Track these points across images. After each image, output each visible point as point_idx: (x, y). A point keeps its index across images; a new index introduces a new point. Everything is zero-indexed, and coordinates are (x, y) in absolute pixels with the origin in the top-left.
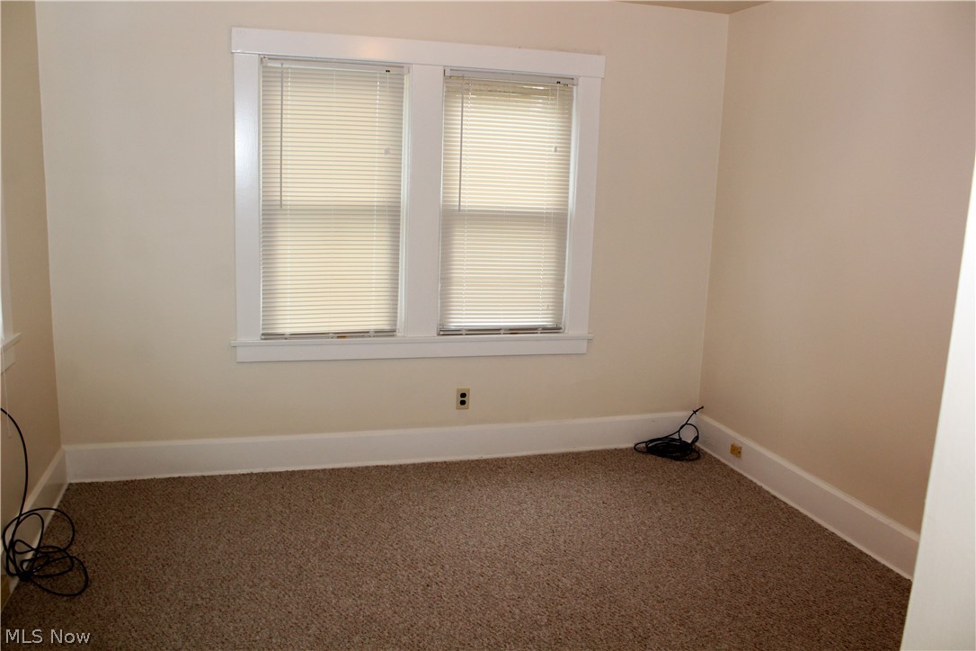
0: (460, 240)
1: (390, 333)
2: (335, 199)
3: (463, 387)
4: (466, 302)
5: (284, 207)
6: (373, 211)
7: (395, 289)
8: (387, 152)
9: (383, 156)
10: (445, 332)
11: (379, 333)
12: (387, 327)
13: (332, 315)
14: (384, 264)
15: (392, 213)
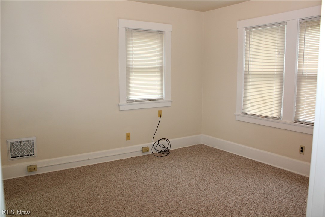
0: (304, 86)
1: (278, 119)
2: (263, 71)
3: (303, 145)
4: (305, 111)
5: (249, 74)
6: (274, 75)
7: (281, 103)
8: (279, 54)
9: (278, 55)
10: (297, 122)
11: (274, 118)
12: (277, 117)
13: (261, 110)
14: (277, 94)
15: (281, 76)
